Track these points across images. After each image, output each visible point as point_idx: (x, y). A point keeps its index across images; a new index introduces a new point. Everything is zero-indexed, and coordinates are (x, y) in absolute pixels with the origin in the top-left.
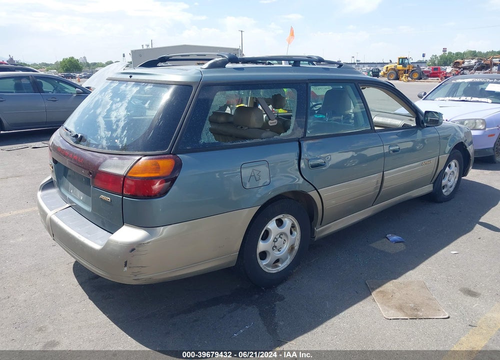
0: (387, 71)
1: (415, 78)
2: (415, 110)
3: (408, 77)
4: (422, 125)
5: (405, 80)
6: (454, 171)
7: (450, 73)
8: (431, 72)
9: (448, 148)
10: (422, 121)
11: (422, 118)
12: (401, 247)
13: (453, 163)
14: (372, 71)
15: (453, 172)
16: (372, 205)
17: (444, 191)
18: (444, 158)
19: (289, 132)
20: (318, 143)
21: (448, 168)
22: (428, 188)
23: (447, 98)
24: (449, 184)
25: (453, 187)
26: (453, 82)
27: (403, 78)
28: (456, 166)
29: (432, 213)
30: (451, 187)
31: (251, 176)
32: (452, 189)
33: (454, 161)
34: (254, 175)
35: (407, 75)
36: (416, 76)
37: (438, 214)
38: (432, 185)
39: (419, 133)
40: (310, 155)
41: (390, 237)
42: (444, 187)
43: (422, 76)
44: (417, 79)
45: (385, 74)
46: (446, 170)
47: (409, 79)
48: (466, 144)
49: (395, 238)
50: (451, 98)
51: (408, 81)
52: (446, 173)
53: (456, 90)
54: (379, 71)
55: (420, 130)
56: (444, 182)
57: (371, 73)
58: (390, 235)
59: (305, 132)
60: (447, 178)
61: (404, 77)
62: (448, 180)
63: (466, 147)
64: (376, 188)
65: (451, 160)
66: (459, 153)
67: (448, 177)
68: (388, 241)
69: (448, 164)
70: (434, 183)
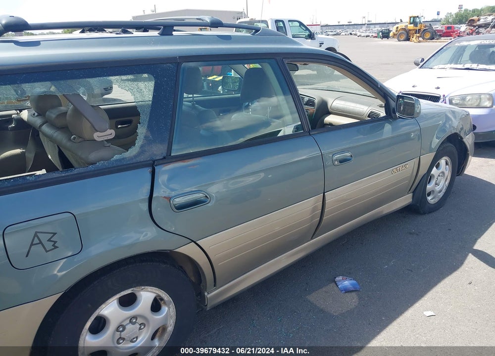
0: (397, 31)
1: (427, 38)
2: (383, 94)
3: (419, 37)
4: (393, 115)
5: (415, 41)
6: (445, 171)
7: (464, 32)
8: (445, 31)
9: (436, 142)
10: (394, 109)
11: (393, 104)
12: (352, 300)
13: (442, 162)
14: (382, 32)
15: (443, 173)
16: (312, 239)
17: (429, 198)
18: (427, 159)
19: (133, 152)
20: (193, 165)
21: (435, 168)
22: (406, 200)
23: (449, 66)
24: (438, 188)
25: (444, 191)
26: (456, 44)
27: (414, 39)
28: (447, 164)
29: (411, 233)
30: (440, 191)
31: (32, 244)
32: (441, 195)
33: (444, 158)
34: (41, 242)
35: (418, 35)
36: (428, 36)
37: (417, 235)
38: (411, 195)
39: (388, 127)
40: (172, 190)
41: (340, 281)
42: (429, 194)
43: (435, 35)
44: (428, 39)
45: (394, 35)
46: (432, 172)
47: (421, 39)
48: (462, 135)
49: (347, 283)
50: (453, 66)
51: (419, 42)
52: (433, 176)
53: (462, 55)
54: (390, 31)
55: (390, 123)
56: (429, 187)
57: (381, 33)
58: (341, 278)
59: (170, 149)
60: (433, 182)
61: (415, 37)
62: (436, 184)
63: (462, 138)
64: (313, 218)
65: (441, 158)
66: (451, 147)
67: (435, 179)
68: (335, 288)
69: (435, 163)
70: (413, 192)
